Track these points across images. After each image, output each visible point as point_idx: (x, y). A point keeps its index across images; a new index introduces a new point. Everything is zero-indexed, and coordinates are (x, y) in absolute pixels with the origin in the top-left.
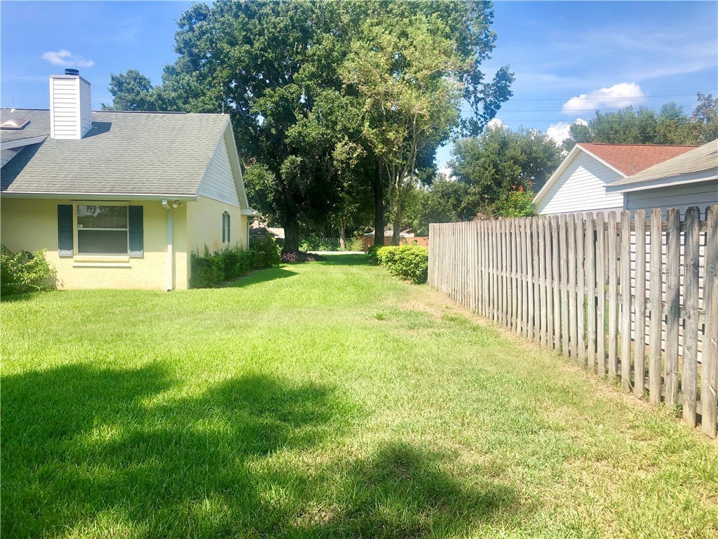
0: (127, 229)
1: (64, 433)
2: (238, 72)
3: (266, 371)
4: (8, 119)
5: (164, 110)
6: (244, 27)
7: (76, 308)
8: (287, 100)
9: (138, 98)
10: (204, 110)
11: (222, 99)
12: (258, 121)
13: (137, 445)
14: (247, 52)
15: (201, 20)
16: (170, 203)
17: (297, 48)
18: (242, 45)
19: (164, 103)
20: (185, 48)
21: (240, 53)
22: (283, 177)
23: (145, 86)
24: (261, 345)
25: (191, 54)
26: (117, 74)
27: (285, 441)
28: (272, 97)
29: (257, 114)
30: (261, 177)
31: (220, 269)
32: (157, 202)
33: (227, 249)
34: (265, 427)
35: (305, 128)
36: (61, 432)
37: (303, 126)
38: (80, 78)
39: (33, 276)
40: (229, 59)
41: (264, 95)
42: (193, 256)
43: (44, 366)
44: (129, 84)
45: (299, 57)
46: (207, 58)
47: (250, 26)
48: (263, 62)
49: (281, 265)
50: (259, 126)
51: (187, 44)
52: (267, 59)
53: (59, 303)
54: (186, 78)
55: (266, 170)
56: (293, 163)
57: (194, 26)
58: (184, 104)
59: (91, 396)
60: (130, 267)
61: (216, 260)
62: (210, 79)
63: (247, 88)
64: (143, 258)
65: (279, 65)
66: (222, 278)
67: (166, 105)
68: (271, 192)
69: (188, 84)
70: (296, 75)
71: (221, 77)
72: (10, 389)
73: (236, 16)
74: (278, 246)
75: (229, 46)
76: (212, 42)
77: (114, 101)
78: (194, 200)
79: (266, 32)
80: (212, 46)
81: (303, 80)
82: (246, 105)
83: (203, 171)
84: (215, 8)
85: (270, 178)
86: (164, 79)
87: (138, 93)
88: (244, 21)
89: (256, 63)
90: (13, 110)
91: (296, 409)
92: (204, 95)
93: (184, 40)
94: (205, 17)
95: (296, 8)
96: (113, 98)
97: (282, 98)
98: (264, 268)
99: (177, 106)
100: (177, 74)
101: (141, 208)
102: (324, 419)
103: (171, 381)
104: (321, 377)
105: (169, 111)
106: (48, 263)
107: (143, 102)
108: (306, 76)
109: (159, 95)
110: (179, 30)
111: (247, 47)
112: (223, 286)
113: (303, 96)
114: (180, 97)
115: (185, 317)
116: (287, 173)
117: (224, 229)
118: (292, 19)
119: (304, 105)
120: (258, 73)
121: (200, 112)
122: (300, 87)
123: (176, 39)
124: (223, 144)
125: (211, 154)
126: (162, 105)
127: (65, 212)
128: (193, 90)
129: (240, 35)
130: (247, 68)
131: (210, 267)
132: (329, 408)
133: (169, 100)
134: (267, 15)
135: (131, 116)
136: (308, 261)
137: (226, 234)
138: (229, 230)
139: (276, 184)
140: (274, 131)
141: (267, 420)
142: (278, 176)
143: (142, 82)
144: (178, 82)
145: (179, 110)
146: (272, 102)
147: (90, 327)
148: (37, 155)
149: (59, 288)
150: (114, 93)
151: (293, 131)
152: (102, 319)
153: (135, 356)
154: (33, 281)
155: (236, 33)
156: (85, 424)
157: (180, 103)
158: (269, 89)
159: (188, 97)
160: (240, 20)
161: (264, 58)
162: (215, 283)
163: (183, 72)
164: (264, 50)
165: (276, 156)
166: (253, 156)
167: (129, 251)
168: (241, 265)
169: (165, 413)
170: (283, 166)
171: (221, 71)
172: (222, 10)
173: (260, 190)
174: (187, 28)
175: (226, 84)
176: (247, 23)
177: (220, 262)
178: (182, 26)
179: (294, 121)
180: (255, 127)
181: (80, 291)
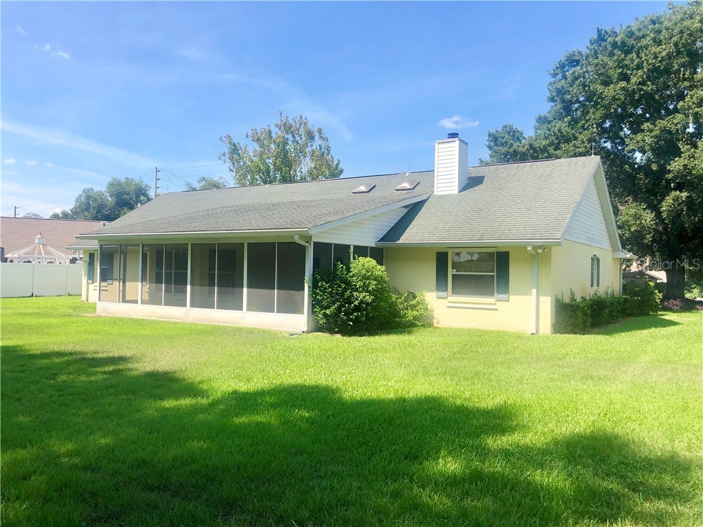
0: (495, 274)
1: (416, 458)
2: (612, 111)
3: (618, 430)
4: (404, 182)
5: (535, 158)
6: (620, 65)
7: (446, 344)
8: (670, 132)
9: (511, 150)
10: (575, 154)
11: (595, 141)
12: (636, 158)
13: (474, 482)
14: (623, 89)
15: (574, 66)
16: (535, 248)
17: (684, 75)
18: (617, 82)
19: (535, 151)
20: (557, 96)
21: (615, 91)
22: (664, 215)
23: (518, 139)
24: (618, 401)
25: (563, 101)
26: (493, 131)
27: (628, 513)
28: (651, 131)
29: (634, 151)
30: (637, 217)
31: (586, 315)
32: (523, 248)
33: (596, 294)
34: (610, 493)
35: (692, 159)
36: (414, 456)
37: (690, 158)
38: (460, 139)
39: (415, 313)
40: (603, 99)
41: (643, 131)
42: (557, 301)
43: (411, 394)
44: (503, 138)
45: (687, 84)
46: (580, 102)
47: (626, 62)
48: (641, 97)
49: (660, 313)
50: (636, 163)
51: (561, 92)
52: (646, 93)
53: (433, 338)
54: (558, 125)
55: (644, 209)
56: (676, 199)
57: (567, 73)
58: (554, 150)
59: (444, 428)
60: (496, 310)
61: (581, 305)
62: (583, 122)
63: (624, 126)
64: (508, 301)
65: (661, 96)
66: (588, 324)
67: (537, 153)
68: (650, 233)
69: (560, 131)
70: (681, 103)
71: (594, 119)
72: (382, 411)
73: (612, 55)
74: (656, 291)
75: (603, 87)
76: (584, 85)
77: (490, 155)
78: (559, 244)
79: (645, 64)
80: (584, 89)
81: (690, 108)
82: (623, 143)
83: (569, 215)
84: (588, 51)
85: (648, 218)
86: (536, 129)
87: (512, 145)
88: (620, 59)
89: (632, 98)
90: (408, 174)
91: (650, 481)
92: (576, 139)
93: (556, 89)
94: (578, 62)
95: (681, 32)
96: (490, 152)
97: (665, 131)
98: (640, 315)
99: (548, 153)
100: (549, 122)
101: (508, 253)
102: (684, 498)
103: (517, 425)
104: (689, 449)
105: (540, 158)
106: (427, 302)
107: (515, 153)
108: (693, 103)
109: (531, 145)
110: (552, 80)
111: (623, 84)
112: (589, 332)
113: (691, 125)
114: (551, 144)
115: (543, 363)
116: (669, 210)
117: (592, 274)
118: (676, 44)
119: (692, 135)
120: (636, 108)
121: (571, 156)
122: (687, 116)
123: (549, 89)
124: (593, 186)
125: (578, 198)
126: (535, 154)
127: (442, 259)
128: (564, 136)
129: (615, 74)
130: (623, 106)
131: (574, 312)
132: (692, 487)
133: (540, 148)
134: (646, 47)
135: (503, 168)
136: (697, 309)
137: (595, 278)
138: (598, 274)
139: (656, 224)
140: (654, 167)
141: (613, 485)
142: (658, 214)
143: (516, 135)
144: (549, 130)
145: (550, 157)
146: (651, 137)
147: (454, 363)
148: (423, 210)
149: (436, 325)
150: (490, 148)
151: (676, 165)
152: (466, 356)
153: (489, 395)
154: (415, 318)
155: (611, 72)
156: (434, 454)
157: (551, 150)
158: (648, 124)
159: (559, 143)
160: (615, 58)
161: (642, 93)
162: (581, 330)
163: (555, 119)
164: (643, 83)
165: (657, 193)
166: (628, 196)
167: (496, 294)
168: (610, 311)
169: (506, 456)
170: (663, 204)
171: (594, 113)
172: (596, 52)
173: (636, 231)
174: (560, 76)
175: (599, 125)
176: (623, 60)
177: (586, 308)
178: (555, 75)
179: (678, 153)
180: (632, 165)
181: (451, 329)
